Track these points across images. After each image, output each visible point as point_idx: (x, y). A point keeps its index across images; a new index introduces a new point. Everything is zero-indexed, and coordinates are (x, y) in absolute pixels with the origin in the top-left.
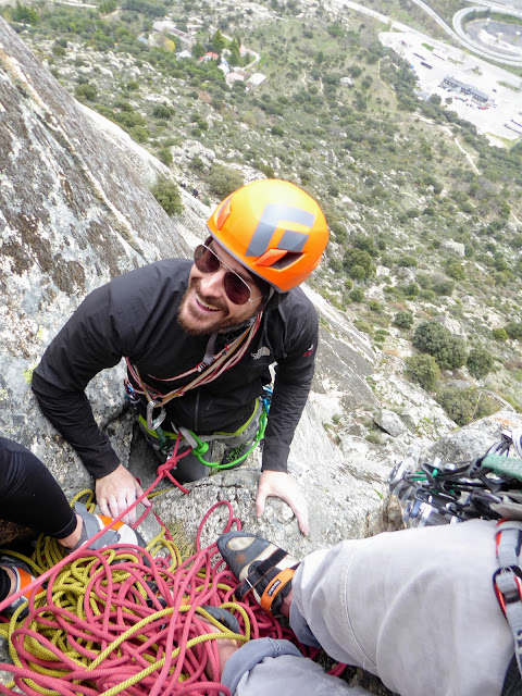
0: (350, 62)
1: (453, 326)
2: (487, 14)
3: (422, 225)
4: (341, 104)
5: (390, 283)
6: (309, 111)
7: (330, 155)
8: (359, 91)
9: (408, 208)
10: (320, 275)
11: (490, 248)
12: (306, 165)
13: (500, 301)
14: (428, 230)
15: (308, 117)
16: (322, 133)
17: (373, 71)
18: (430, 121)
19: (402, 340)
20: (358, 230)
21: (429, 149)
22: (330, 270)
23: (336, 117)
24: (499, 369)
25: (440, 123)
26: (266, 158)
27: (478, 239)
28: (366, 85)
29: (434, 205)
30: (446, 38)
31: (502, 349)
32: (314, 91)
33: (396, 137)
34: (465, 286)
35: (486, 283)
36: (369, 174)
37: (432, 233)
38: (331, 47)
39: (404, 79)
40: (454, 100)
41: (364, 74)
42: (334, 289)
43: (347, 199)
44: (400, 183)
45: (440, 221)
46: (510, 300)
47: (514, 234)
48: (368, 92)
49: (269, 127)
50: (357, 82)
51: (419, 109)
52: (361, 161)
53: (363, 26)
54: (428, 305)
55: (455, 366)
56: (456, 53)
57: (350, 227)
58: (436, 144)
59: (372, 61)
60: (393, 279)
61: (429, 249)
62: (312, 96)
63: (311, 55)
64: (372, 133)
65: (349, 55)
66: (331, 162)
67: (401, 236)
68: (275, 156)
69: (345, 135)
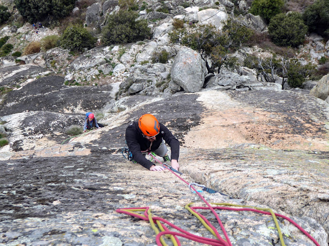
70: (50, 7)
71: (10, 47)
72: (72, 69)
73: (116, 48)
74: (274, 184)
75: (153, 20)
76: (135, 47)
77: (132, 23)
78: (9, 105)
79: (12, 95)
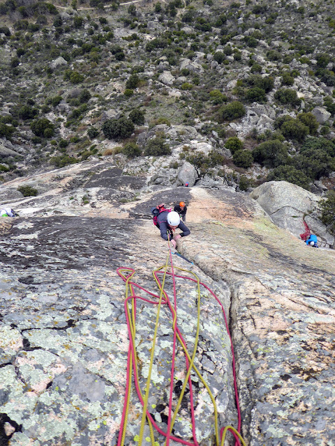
1: (112, 113)
3: (27, 65)
5: (63, 120)
9: (8, 61)
10: (38, 152)
11: (71, 42)
13: (109, 71)
14: (34, 65)
19: (103, 142)
20: (9, 106)
22: (38, 145)
24: (145, 110)
27: (60, 43)
29: (17, 44)
31: (137, 99)
34: (89, 81)
35: (93, 68)
37: (38, 64)
42: (52, 152)
45: (32, 53)
46: (111, 64)
47: (71, 19)
54: (90, 113)
55: (132, 130)
57: (6, 110)
60: (61, 117)
61: (50, 77)
67: (28, 85)
70: (120, 132)
71: (97, 150)
72: (127, 166)
73: (151, 158)
74: (213, 255)
75: (173, 145)
76: (161, 158)
77: (162, 146)
78: (93, 181)
79: (95, 177)
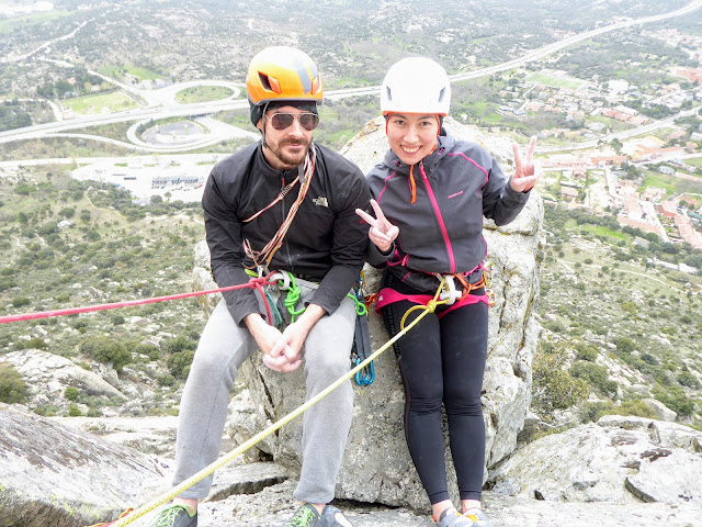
0: (57, 208)
2: (152, 123)
4: (72, 245)
6: (41, 268)
7: (93, 292)
8: (84, 226)
12: (74, 315)
15: (46, 272)
16: (70, 278)
17: (85, 203)
18: (164, 217)
21: (179, 238)
23: (75, 258)
25: (172, 215)
26: (25, 333)
28: (86, 217)
30: (132, 152)
32: (37, 248)
33: (144, 244)
36: (140, 286)
38: (29, 204)
39: (118, 198)
40: (172, 193)
41: (78, 211)
43: (136, 319)
44: (174, 277)
48: (92, 223)
49: (8, 303)
50: (76, 220)
51: (147, 213)
52: (126, 280)
53: (50, 175)
56: (148, 159)
58: (181, 231)
59: (78, 197)
62: (37, 253)
63: (12, 219)
64: (119, 253)
65: (52, 203)
66: (97, 297)
68: (34, 325)
69: (95, 267)
